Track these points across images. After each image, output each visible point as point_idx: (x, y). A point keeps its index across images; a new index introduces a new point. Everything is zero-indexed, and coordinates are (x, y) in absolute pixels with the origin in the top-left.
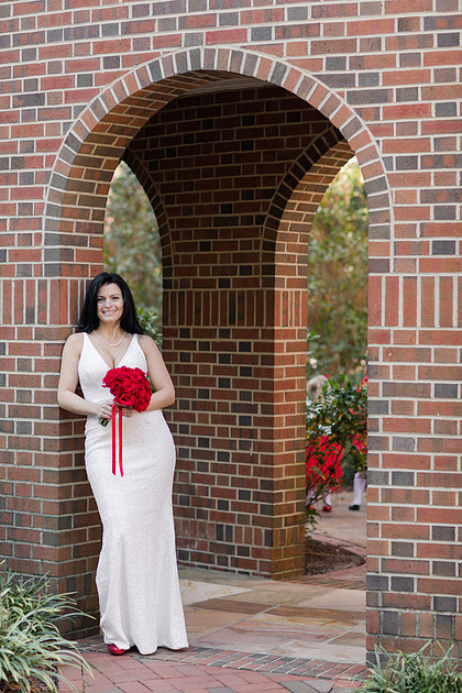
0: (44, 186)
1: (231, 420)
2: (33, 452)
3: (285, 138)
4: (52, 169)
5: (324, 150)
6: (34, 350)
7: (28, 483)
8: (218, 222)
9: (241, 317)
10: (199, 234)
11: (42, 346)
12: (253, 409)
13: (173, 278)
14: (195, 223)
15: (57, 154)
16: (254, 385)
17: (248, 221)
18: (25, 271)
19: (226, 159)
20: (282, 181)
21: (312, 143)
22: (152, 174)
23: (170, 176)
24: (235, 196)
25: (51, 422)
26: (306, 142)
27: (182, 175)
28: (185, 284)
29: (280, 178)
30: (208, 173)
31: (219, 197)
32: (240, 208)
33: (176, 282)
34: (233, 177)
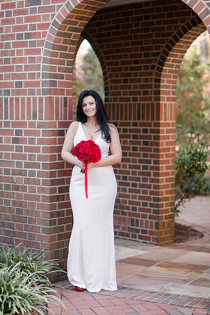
0: (41, 48)
1: (138, 167)
2: (37, 186)
3: (166, 26)
4: (45, 39)
5: (185, 32)
6: (37, 133)
7: (34, 202)
8: (132, 69)
9: (143, 116)
10: (122, 75)
11: (41, 131)
12: (149, 162)
13: (110, 97)
14: (120, 69)
15: (48, 31)
16: (150, 150)
17: (147, 68)
18: (32, 92)
19: (136, 37)
20: (164, 48)
21: (179, 28)
22: (99, 46)
23: (108, 46)
24: (140, 56)
25: (46, 170)
26: (176, 28)
27: (114, 45)
28: (115, 100)
29: (163, 46)
30: (127, 44)
31: (132, 56)
32: (143, 62)
33: (111, 99)
34: (139, 46)
